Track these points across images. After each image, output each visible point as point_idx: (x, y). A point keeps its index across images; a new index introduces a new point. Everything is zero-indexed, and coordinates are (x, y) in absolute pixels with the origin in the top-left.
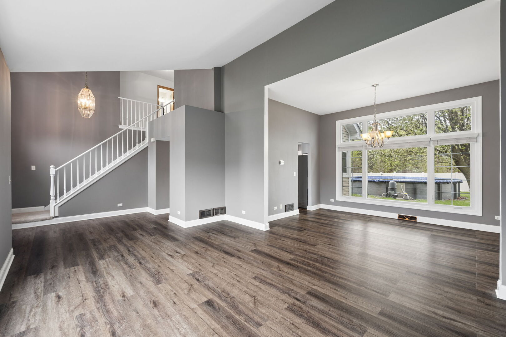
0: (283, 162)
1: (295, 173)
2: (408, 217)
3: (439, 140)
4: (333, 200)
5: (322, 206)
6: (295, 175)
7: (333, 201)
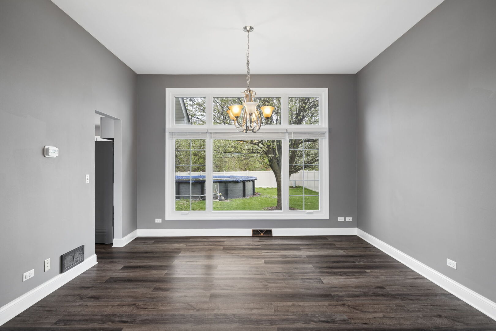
0: (53, 152)
1: (87, 176)
2: (262, 231)
3: (294, 132)
4: (161, 220)
5: (141, 233)
6: (87, 182)
7: (161, 222)
